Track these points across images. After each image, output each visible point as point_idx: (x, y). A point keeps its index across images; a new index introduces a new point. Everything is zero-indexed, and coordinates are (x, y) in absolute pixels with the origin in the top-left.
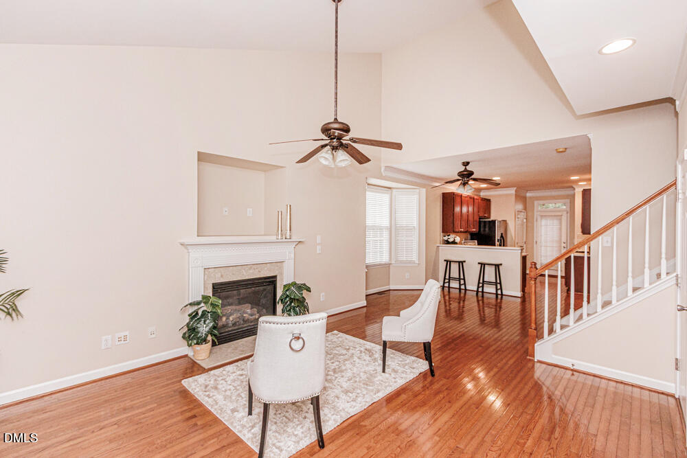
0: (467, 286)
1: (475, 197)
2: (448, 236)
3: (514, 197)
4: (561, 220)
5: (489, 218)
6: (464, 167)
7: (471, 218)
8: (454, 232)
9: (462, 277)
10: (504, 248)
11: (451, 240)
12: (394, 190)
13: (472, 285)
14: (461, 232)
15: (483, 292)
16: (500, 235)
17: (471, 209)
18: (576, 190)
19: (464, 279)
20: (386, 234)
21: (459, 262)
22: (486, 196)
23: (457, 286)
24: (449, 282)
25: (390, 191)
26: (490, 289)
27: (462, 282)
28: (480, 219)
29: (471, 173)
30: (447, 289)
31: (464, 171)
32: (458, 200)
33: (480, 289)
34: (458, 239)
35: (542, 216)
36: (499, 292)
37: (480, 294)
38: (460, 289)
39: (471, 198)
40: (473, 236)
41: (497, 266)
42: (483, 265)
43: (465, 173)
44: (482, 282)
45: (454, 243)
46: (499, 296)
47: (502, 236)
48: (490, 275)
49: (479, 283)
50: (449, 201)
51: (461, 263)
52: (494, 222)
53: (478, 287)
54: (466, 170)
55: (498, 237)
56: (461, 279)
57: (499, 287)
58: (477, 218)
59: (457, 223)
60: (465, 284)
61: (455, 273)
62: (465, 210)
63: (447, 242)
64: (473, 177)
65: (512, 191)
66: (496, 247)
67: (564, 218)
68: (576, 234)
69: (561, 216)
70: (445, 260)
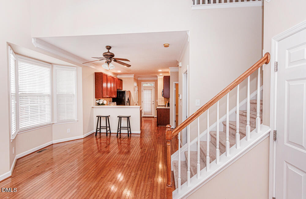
0: (111, 131)
1: (115, 77)
2: (99, 100)
3: (133, 79)
4: (152, 91)
5: (122, 90)
6: (107, 50)
7: (112, 90)
8: (103, 98)
9: (108, 126)
10: (130, 106)
11: (101, 103)
12: (54, 66)
13: (114, 130)
14: (107, 97)
15: (120, 133)
16: (127, 99)
17: (112, 85)
18: (158, 78)
19: (109, 127)
20: (47, 101)
21: (106, 117)
22: (120, 78)
23: (105, 132)
24: (100, 130)
25: (51, 66)
26: (124, 131)
27: (108, 129)
28: (117, 90)
29: (113, 55)
30: (99, 134)
31: (107, 53)
32: (105, 78)
33: (119, 132)
34: (105, 102)
35: (144, 89)
36: (129, 133)
37: (119, 135)
38: (107, 133)
39: (112, 77)
40: (114, 100)
41: (128, 118)
42: (120, 118)
43: (108, 54)
44: (120, 128)
45: (103, 104)
46: (129, 135)
47: (128, 100)
48: (124, 123)
49: (118, 129)
50: (99, 78)
51: (107, 118)
52: (124, 92)
53: (118, 131)
54: (109, 52)
55: (126, 100)
56: (108, 127)
57: (129, 130)
58: (116, 90)
59: (105, 92)
60: (110, 130)
61: (103, 124)
62: (109, 85)
63: (99, 104)
64: (114, 57)
65: (132, 76)
66: (126, 106)
67: (153, 90)
68: (158, 97)
69: (152, 89)
70: (97, 116)
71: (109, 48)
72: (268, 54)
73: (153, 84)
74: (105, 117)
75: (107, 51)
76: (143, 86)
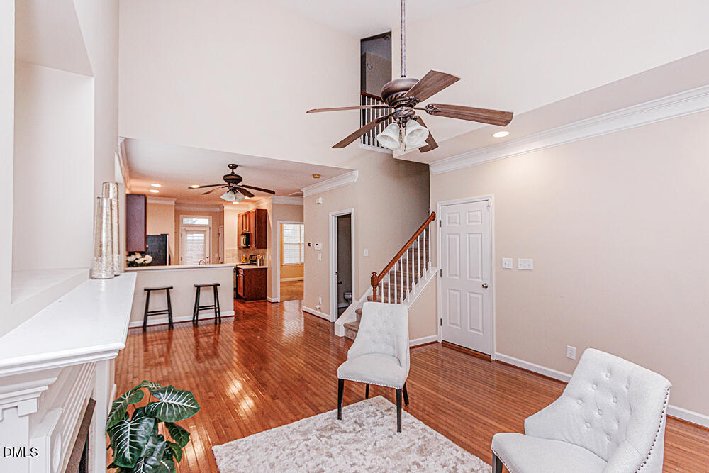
4: (205, 235)
6: (231, 170)
11: (140, 261)
15: (197, 319)
18: (225, 208)
21: (163, 289)
23: (166, 321)
29: (240, 179)
35: (187, 231)
41: (216, 287)
42: (199, 288)
43: (234, 177)
45: (143, 264)
52: (164, 236)
54: (233, 173)
63: (132, 265)
67: (207, 233)
68: (225, 248)
69: (205, 231)
70: (145, 290)
71: (234, 167)
72: (434, 213)
73: (207, 220)
74: (166, 290)
75: (230, 172)
76: (184, 223)
